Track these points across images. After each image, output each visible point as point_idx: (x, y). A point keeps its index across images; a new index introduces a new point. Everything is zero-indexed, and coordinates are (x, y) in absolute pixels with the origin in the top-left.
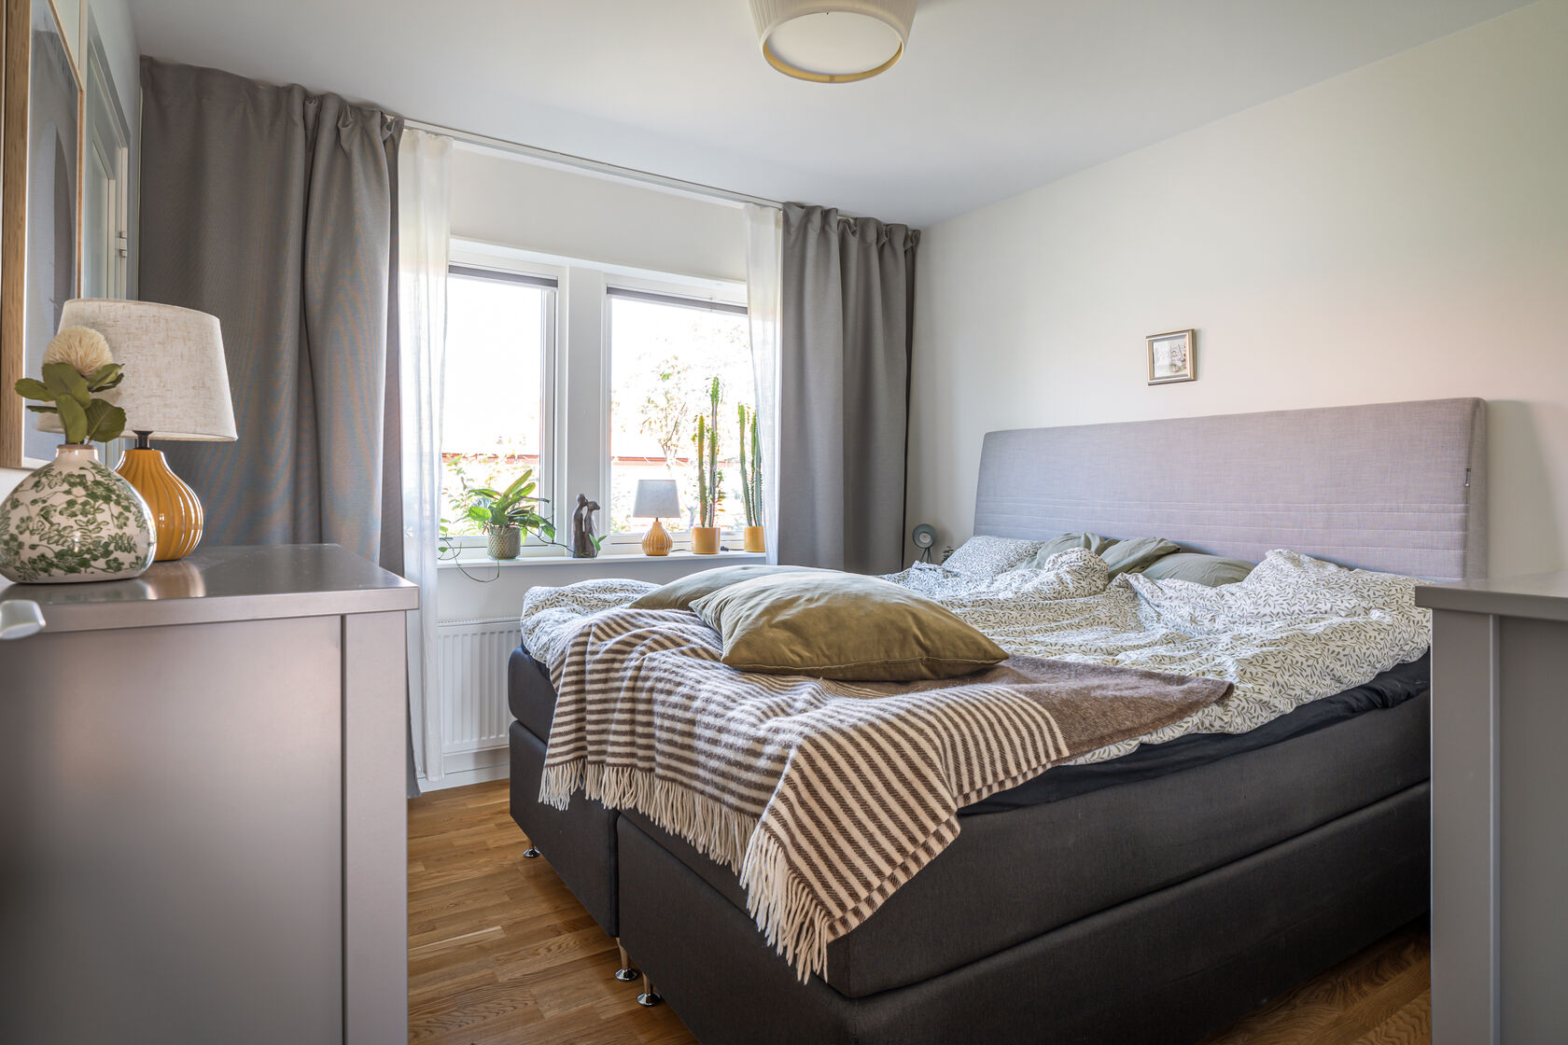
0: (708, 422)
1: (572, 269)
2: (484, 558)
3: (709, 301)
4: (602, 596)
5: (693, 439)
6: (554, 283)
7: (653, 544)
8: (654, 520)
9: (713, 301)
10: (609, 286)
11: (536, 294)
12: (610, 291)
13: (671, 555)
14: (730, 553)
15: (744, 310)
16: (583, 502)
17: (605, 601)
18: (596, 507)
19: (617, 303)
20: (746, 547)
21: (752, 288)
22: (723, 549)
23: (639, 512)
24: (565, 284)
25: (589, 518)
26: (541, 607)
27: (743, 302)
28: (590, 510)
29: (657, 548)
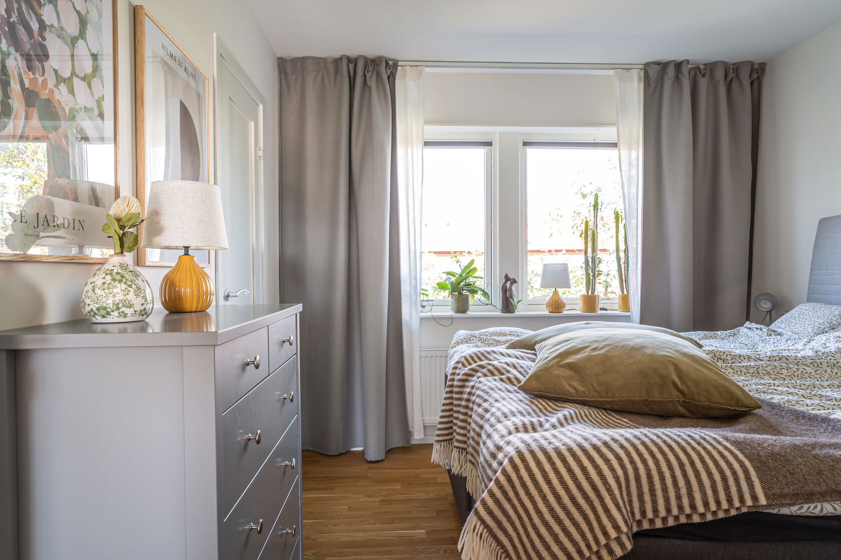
0: (591, 224)
1: (501, 133)
2: (449, 312)
3: (593, 142)
4: (496, 338)
5: (581, 236)
6: (489, 144)
7: (552, 305)
8: (554, 289)
9: (596, 141)
10: (524, 141)
11: (480, 153)
12: (525, 144)
13: (565, 312)
14: (609, 312)
15: (615, 145)
16: (507, 278)
17: (498, 341)
18: (514, 281)
19: (531, 152)
20: (619, 308)
21: (620, 129)
22: (601, 309)
23: (544, 285)
24: (496, 144)
25: (511, 288)
26: (460, 343)
27: (614, 139)
28: (512, 284)
29: (555, 308)
